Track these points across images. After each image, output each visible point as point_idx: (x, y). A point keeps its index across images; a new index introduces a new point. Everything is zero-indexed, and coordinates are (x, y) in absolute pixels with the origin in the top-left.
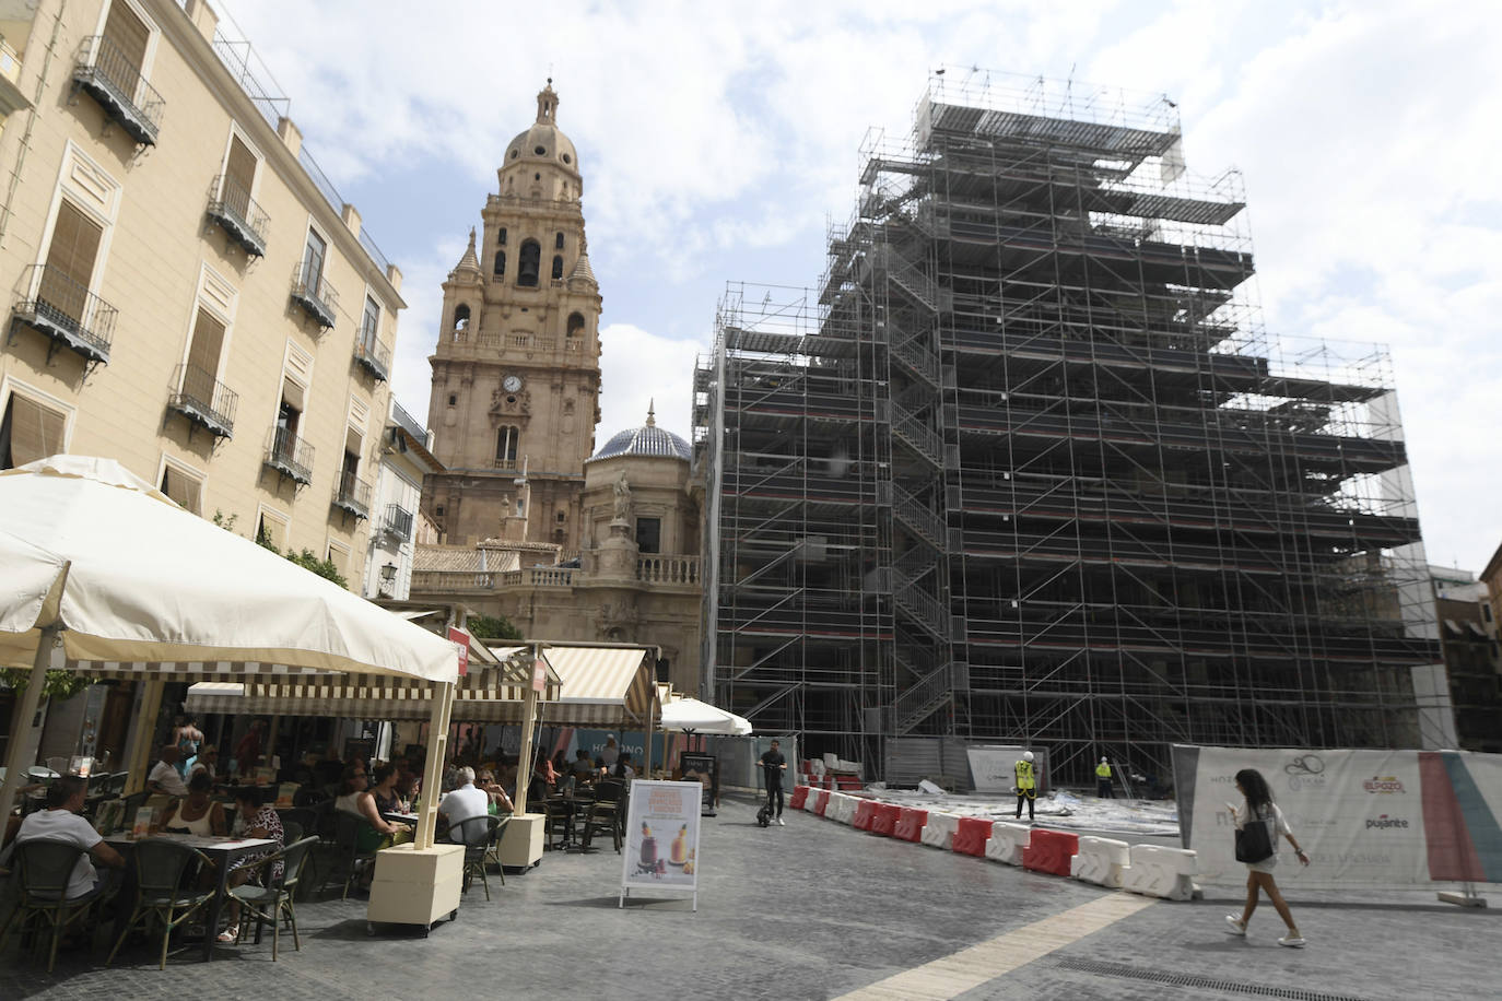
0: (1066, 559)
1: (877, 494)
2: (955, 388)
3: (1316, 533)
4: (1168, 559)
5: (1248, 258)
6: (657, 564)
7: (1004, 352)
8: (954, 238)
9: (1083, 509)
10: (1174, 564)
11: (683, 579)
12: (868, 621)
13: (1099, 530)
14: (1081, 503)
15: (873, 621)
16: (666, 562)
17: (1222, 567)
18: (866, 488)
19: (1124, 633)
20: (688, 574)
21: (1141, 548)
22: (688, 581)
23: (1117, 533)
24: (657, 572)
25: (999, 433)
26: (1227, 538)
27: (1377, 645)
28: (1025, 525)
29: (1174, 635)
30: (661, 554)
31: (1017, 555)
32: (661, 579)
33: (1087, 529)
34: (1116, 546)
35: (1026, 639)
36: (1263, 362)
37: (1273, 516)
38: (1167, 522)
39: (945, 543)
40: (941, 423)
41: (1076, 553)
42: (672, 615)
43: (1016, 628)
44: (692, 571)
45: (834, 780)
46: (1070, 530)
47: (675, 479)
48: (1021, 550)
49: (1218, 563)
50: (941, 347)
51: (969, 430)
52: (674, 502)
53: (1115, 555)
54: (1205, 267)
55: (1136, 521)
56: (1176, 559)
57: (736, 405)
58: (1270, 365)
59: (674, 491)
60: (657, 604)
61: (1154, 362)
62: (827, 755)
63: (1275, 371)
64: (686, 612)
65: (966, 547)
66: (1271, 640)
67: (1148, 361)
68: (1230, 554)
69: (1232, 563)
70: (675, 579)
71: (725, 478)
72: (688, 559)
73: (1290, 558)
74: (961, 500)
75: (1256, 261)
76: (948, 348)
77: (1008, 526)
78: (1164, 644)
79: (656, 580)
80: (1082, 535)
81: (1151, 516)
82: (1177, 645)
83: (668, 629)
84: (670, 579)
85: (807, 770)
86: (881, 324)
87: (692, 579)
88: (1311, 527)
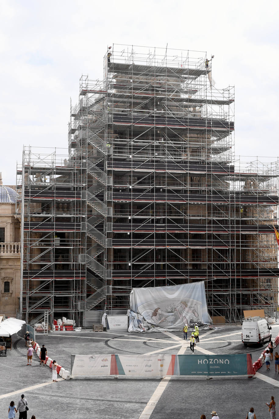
0: (149, 247)
1: (81, 227)
2: (112, 185)
3: (244, 233)
4: (187, 245)
5: (232, 124)
6: (4, 246)
7: (132, 170)
8: (115, 123)
9: (157, 229)
10: (189, 247)
11: (14, 252)
12: (76, 273)
13: (162, 236)
14: (157, 227)
15: (79, 273)
16: (7, 246)
17: (207, 247)
18: (78, 225)
19: (168, 272)
20: (16, 250)
21: (178, 242)
22: (16, 252)
23: (169, 237)
24: (4, 249)
25: (128, 202)
26: (210, 236)
27: (260, 272)
28: (136, 236)
29: (187, 272)
30: (5, 242)
31: (132, 247)
32: (5, 252)
33: (158, 236)
34: (168, 242)
35: (133, 276)
36: (232, 168)
37: (228, 227)
38: (188, 232)
39: (106, 243)
40: (106, 198)
41: (153, 245)
42: (10, 266)
43: (130, 273)
44: (18, 249)
45: (64, 327)
46: (152, 237)
47: (10, 212)
48: (133, 245)
49: (206, 245)
50: (107, 169)
51: (116, 201)
52: (10, 221)
53: (168, 245)
54: (214, 129)
55: (176, 232)
56: (190, 245)
57: (29, 196)
58: (235, 168)
59: (10, 217)
60: (5, 262)
61: (190, 170)
62: (64, 318)
63: (236, 171)
64: (15, 264)
65: (113, 245)
66: (221, 272)
67: (187, 170)
68: (211, 242)
69: (211, 245)
70: (11, 252)
71: (25, 224)
72: (16, 244)
73: (233, 242)
74: (112, 228)
75: (235, 125)
76: (109, 169)
77: (129, 236)
78: (183, 276)
79: (4, 252)
80: (156, 238)
81: (183, 230)
82: (187, 276)
83: (9, 271)
84: (9, 252)
85: (56, 323)
86: (84, 161)
87: (18, 252)
88: (242, 231)
